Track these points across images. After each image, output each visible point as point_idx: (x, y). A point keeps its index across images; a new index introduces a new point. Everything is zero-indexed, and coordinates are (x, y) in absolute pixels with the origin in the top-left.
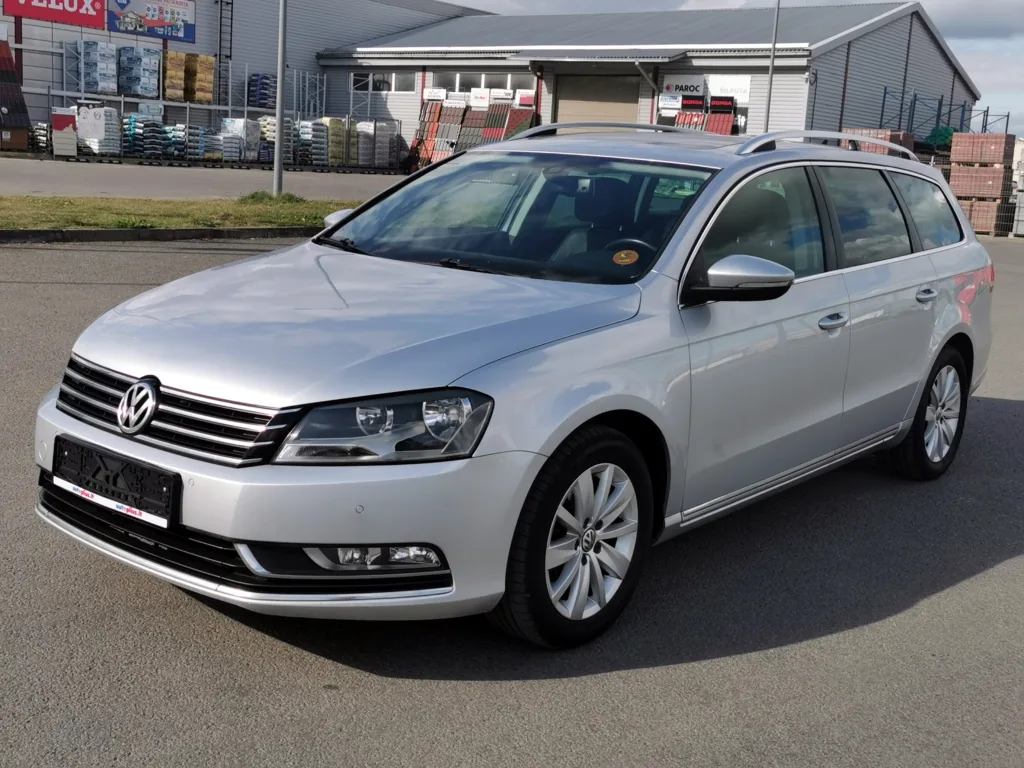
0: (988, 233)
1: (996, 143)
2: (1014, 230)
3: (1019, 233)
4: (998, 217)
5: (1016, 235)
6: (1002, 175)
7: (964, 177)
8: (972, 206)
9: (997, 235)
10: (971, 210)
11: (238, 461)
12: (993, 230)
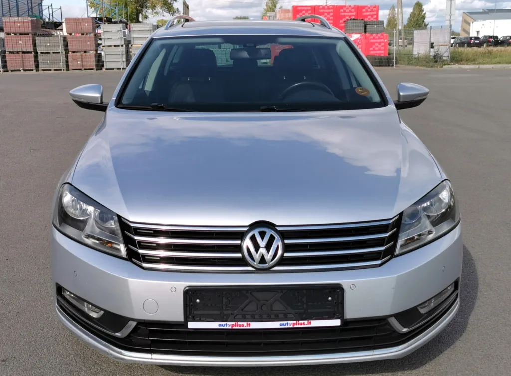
0: (92, 69)
1: (88, 23)
2: (105, 66)
3: (107, 68)
4: (96, 60)
5: (107, 69)
6: (94, 39)
7: (75, 41)
8: (82, 56)
9: (97, 70)
10: (82, 58)
11: (379, 262)
12: (95, 67)
